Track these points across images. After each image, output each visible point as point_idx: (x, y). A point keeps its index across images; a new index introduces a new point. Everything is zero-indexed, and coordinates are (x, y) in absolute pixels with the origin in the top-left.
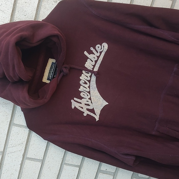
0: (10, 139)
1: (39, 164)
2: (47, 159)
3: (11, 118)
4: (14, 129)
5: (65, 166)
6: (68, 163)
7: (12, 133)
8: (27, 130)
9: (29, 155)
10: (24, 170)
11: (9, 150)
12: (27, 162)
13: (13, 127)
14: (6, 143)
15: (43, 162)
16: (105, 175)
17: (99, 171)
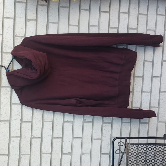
0: (12, 113)
1: (30, 124)
2: (34, 120)
3: (11, 101)
4: (13, 106)
5: (44, 122)
6: (46, 120)
7: (12, 109)
8: (20, 106)
9: (24, 120)
10: (23, 129)
11: (12, 119)
12: (23, 124)
13: (12, 105)
14: (10, 115)
15: (32, 122)
16: (68, 124)
17: (64, 122)
